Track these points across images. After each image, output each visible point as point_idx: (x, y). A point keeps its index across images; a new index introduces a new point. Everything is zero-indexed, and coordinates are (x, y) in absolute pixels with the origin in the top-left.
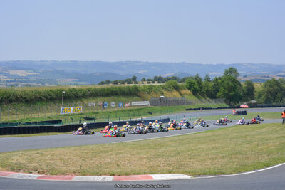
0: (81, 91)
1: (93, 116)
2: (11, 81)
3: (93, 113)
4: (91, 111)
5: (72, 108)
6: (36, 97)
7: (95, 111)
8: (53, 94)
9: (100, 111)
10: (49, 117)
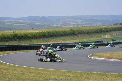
0: (109, 28)
1: (115, 39)
2: (75, 24)
3: (115, 38)
4: (114, 37)
5: (106, 36)
6: (91, 32)
7: (116, 37)
8: (98, 30)
9: (117, 37)
10: (98, 40)
